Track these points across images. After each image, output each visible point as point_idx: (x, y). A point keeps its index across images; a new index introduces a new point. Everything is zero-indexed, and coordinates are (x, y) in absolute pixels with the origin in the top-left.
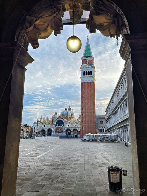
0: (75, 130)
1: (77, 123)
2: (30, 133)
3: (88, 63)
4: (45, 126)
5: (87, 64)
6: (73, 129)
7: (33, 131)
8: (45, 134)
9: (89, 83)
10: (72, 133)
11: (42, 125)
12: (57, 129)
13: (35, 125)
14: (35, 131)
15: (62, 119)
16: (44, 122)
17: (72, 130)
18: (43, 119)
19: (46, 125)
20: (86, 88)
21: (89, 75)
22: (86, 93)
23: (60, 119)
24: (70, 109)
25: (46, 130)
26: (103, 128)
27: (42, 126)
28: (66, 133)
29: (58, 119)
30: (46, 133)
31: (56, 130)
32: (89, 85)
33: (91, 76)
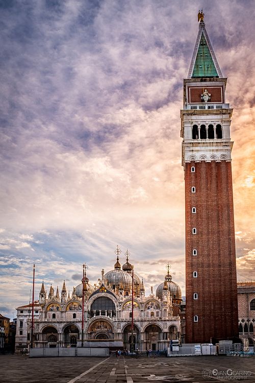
0: (152, 328)
1: (158, 307)
2: (7, 339)
3: (206, 98)
4: (54, 316)
5: (203, 101)
6: (145, 324)
7: (18, 333)
8: (55, 339)
9: (213, 165)
10: (143, 337)
11: (46, 313)
12: (93, 326)
13: (22, 316)
14: (21, 333)
15: (109, 296)
16: (53, 303)
17: (142, 330)
18: (47, 295)
19: (58, 313)
20: (203, 181)
21: (211, 137)
22: (203, 198)
23: (103, 294)
24: (128, 268)
25: (60, 328)
26: (248, 321)
27: (46, 317)
28: (124, 338)
29: (96, 296)
30: (61, 338)
31: (92, 328)
32: (214, 171)
33: (219, 140)
